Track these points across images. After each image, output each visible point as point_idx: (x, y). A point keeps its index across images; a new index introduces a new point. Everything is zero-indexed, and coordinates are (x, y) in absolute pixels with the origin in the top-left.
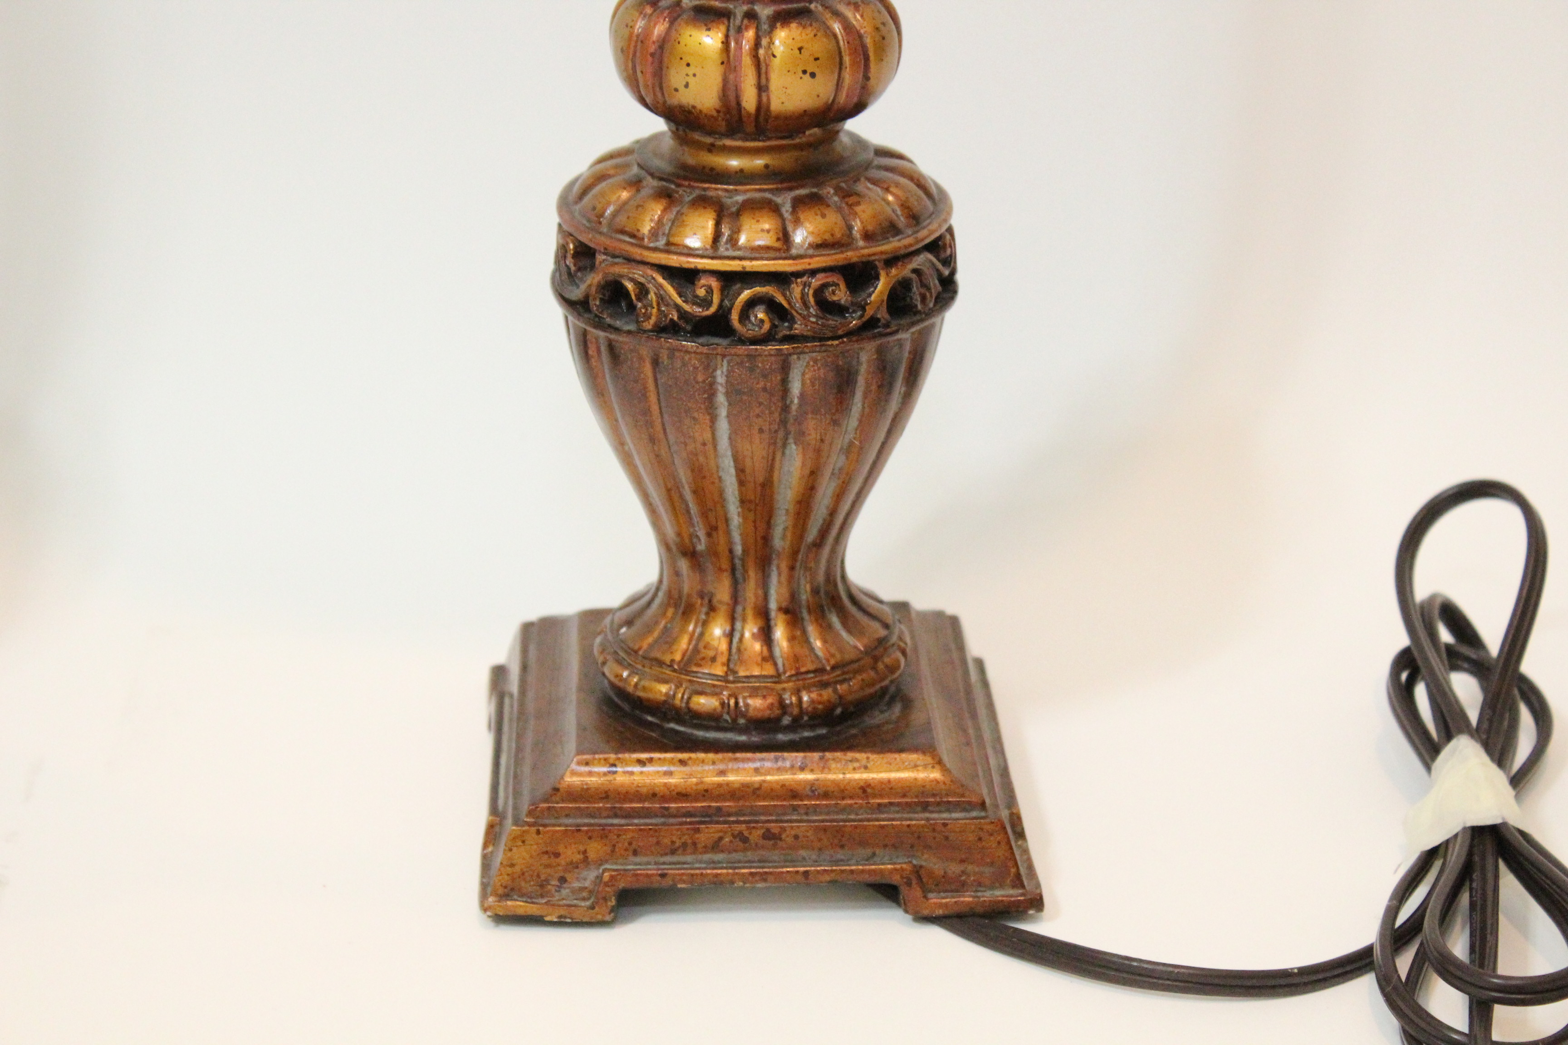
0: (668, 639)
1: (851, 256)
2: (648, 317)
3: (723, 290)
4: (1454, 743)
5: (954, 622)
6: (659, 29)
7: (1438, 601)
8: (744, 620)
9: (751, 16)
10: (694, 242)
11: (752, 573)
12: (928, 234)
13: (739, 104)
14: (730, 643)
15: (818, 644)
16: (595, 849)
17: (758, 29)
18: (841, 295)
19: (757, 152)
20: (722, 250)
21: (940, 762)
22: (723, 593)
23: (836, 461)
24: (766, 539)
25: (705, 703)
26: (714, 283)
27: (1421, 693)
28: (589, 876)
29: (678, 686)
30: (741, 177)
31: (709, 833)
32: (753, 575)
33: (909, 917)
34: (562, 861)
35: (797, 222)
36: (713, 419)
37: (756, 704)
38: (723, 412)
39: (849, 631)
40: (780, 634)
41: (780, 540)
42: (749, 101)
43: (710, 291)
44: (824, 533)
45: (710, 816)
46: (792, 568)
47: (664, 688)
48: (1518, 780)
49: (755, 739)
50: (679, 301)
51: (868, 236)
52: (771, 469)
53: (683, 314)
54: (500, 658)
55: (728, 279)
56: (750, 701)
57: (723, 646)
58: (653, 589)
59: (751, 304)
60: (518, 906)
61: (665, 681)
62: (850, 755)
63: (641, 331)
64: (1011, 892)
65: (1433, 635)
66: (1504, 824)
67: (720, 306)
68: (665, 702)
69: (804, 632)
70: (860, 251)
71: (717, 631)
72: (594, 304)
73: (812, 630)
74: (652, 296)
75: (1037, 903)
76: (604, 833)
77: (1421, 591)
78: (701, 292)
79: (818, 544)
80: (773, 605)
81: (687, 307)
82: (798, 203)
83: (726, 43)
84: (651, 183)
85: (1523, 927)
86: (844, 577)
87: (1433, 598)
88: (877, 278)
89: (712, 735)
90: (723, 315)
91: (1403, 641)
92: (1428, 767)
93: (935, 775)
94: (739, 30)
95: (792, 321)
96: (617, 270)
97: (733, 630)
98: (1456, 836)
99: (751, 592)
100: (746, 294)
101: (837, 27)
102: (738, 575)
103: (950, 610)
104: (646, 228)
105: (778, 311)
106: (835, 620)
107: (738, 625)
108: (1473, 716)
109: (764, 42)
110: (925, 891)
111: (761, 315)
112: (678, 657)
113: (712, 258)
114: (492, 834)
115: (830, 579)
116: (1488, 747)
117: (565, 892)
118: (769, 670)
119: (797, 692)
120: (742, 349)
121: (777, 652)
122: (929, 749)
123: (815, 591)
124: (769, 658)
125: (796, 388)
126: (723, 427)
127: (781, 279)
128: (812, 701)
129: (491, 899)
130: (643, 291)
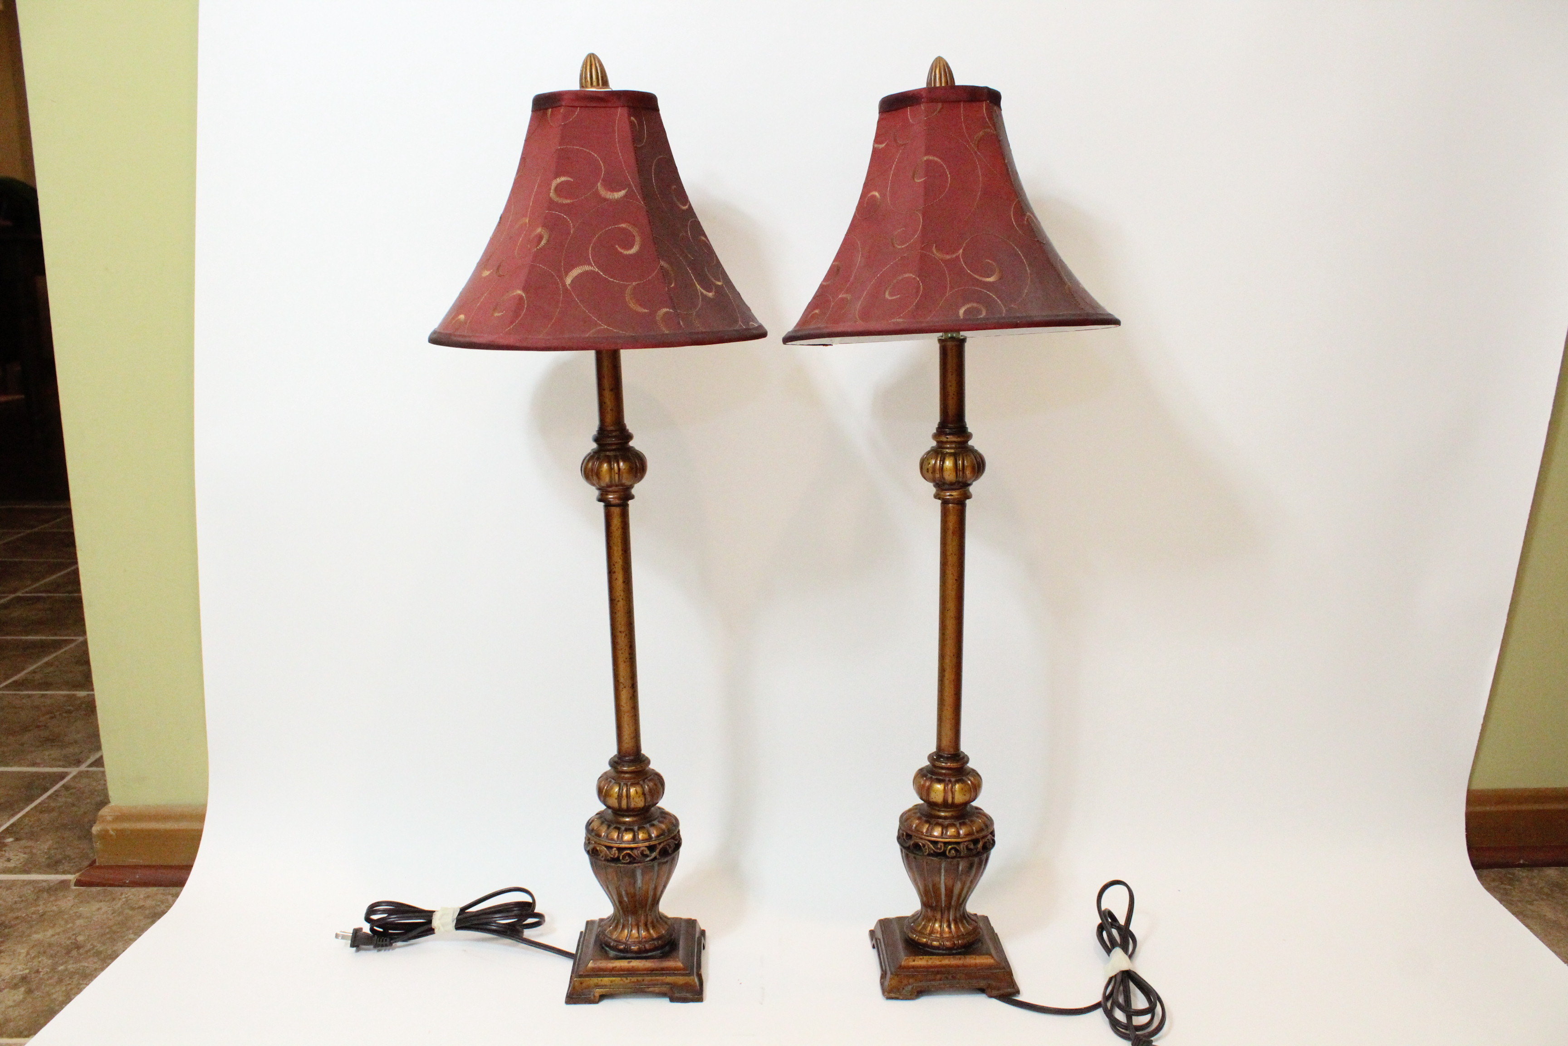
0: (925, 927)
1: (974, 837)
2: (926, 852)
3: (944, 846)
4: (1115, 949)
5: (987, 917)
6: (928, 784)
7: (1107, 910)
8: (944, 923)
9: (950, 781)
10: (936, 834)
11: (946, 911)
12: (990, 831)
13: (947, 802)
14: (941, 929)
15: (962, 929)
16: (911, 981)
17: (952, 784)
18: (972, 846)
19: (948, 812)
20: (944, 836)
21: (993, 957)
22: (939, 916)
23: (968, 884)
24: (950, 903)
25: (935, 943)
26: (942, 845)
27: (1105, 934)
28: (910, 987)
29: (929, 939)
30: (945, 818)
31: (938, 977)
32: (946, 912)
33: (987, 996)
34: (903, 984)
35: (961, 829)
36: (941, 875)
37: (948, 944)
38: (943, 874)
39: (968, 925)
40: (953, 926)
41: (953, 903)
42: (950, 801)
43: (941, 846)
44: (963, 901)
45: (938, 973)
46: (956, 910)
47: (925, 940)
48: (1130, 957)
49: (947, 952)
50: (934, 849)
51: (977, 832)
52: (953, 886)
53: (934, 852)
54: (872, 928)
55: (945, 843)
56: (947, 943)
57: (939, 929)
58: (920, 913)
59: (951, 849)
60: (892, 995)
61: (925, 938)
62: (972, 956)
63: (923, 855)
64: (1012, 990)
65: (1107, 920)
66: (1130, 970)
67: (944, 850)
68: (925, 944)
69: (958, 926)
70: (977, 836)
71: (937, 925)
72: (912, 848)
73: (960, 926)
74: (926, 847)
75: (1018, 992)
76: (913, 976)
77: (1103, 908)
78: (939, 846)
79: (962, 904)
80: (951, 919)
81: (936, 850)
82: (961, 824)
83: (945, 788)
84: (924, 819)
85: (1135, 995)
86: (966, 911)
87: (1106, 909)
88: (980, 842)
89: (937, 951)
90: (944, 852)
91: (1100, 921)
92: (1109, 956)
93: (992, 961)
94: (948, 785)
95: (960, 853)
96: (917, 841)
97: (941, 924)
98: (1118, 973)
99: (946, 916)
100: (950, 847)
101: (969, 782)
102: (943, 911)
103: (985, 915)
104: (925, 831)
105: (956, 850)
106: (965, 922)
107: (943, 924)
108: (1119, 941)
109: (954, 787)
110: (992, 990)
111: (953, 852)
112: (928, 932)
113: (942, 838)
114: (883, 976)
115: (964, 913)
116: (1123, 949)
117: (904, 991)
118: (951, 935)
119: (958, 940)
120: (949, 860)
121: (952, 931)
122: (990, 955)
123: (961, 915)
124: (950, 932)
125: (960, 868)
126: (943, 877)
127: (958, 843)
128: (961, 943)
129: (886, 993)
130: (924, 846)
